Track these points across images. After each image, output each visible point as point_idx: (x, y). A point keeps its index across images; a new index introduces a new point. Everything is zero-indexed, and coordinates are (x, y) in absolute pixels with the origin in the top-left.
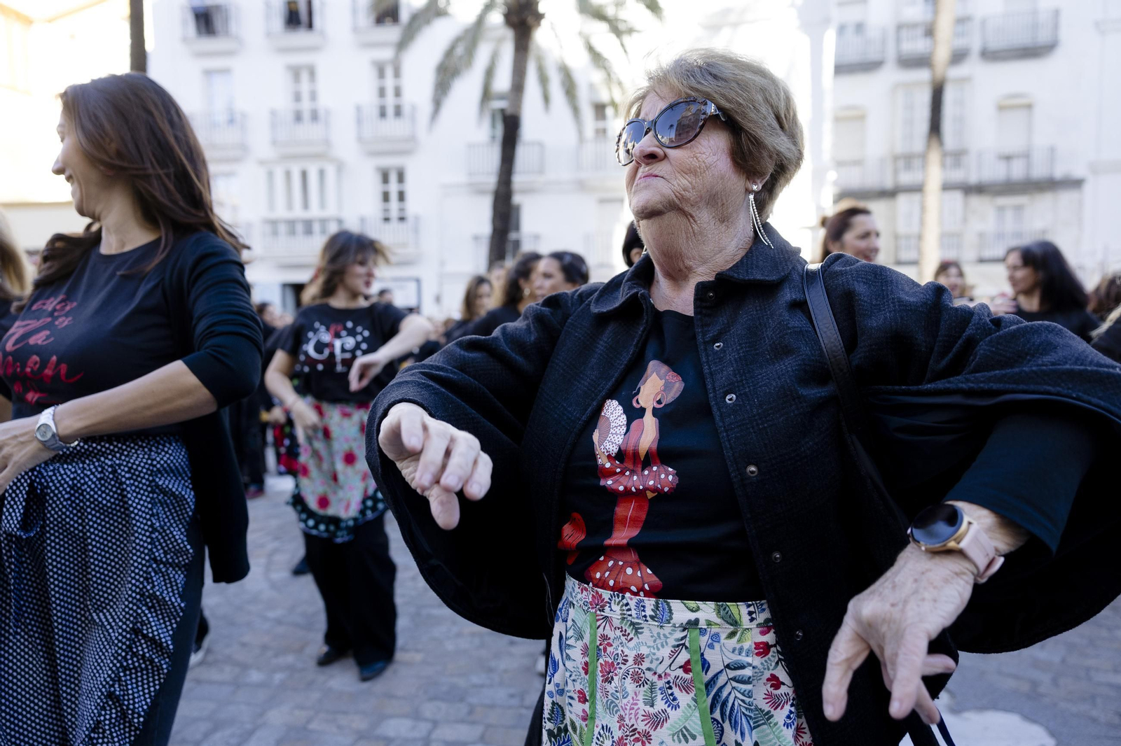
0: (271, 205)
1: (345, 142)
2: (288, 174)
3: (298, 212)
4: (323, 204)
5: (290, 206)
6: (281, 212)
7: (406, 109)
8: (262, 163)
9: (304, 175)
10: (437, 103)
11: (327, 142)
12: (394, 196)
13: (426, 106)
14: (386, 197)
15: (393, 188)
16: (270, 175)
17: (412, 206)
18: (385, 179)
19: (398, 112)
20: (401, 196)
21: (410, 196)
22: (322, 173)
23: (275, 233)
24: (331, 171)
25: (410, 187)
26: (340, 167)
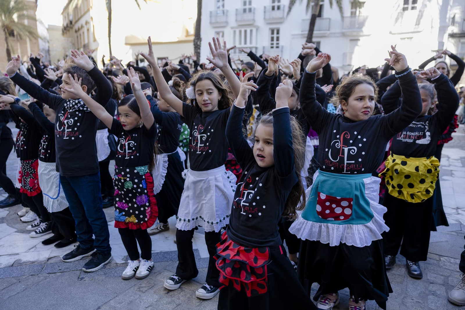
0: (234, 42)
1: (260, 21)
2: (240, 32)
3: (243, 45)
4: (251, 43)
5: (240, 43)
6: (237, 45)
7: (282, 7)
8: (232, 28)
9: (246, 31)
10: (290, 9)
11: (254, 20)
12: (275, 39)
13: (287, 9)
14: (272, 39)
15: (275, 36)
16: (235, 32)
17: (281, 43)
18: (273, 33)
19: (279, 8)
20: (278, 39)
21: (281, 39)
22: (251, 31)
24: (254, 30)
25: (281, 35)
26: (258, 29)
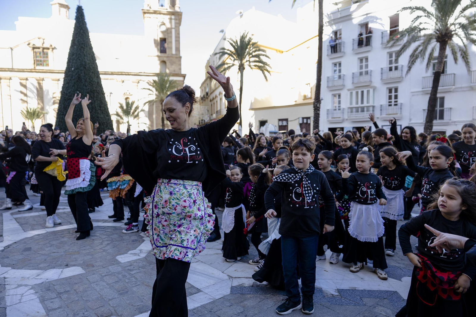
0: (351, 103)
1: (376, 80)
2: (357, 93)
3: (360, 105)
4: (368, 102)
5: (357, 103)
6: (354, 105)
7: (400, 68)
8: (349, 90)
9: (362, 92)
10: (410, 68)
11: (371, 81)
12: (393, 97)
13: (405, 69)
14: (390, 97)
15: (393, 94)
16: (351, 93)
17: (400, 101)
18: (390, 91)
19: (396, 68)
20: (396, 97)
21: (399, 97)
22: (368, 92)
23: (352, 112)
24: (371, 91)
25: (399, 94)
26: (375, 89)
